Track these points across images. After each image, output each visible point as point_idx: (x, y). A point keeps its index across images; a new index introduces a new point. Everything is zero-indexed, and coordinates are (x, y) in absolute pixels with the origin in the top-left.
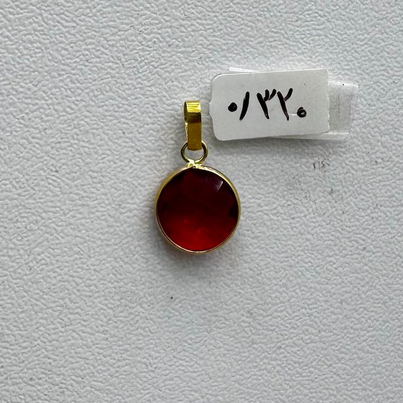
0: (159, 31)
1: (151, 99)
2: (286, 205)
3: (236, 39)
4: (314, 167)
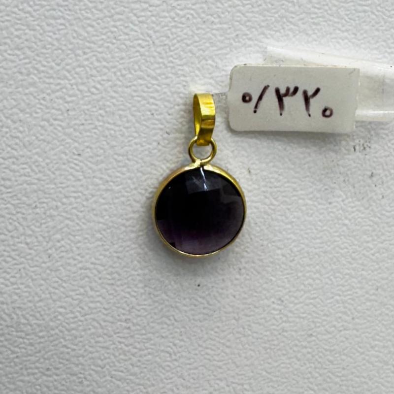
0: (194, 7)
1: (182, 78)
2: (323, 189)
3: (276, 15)
4: (355, 150)
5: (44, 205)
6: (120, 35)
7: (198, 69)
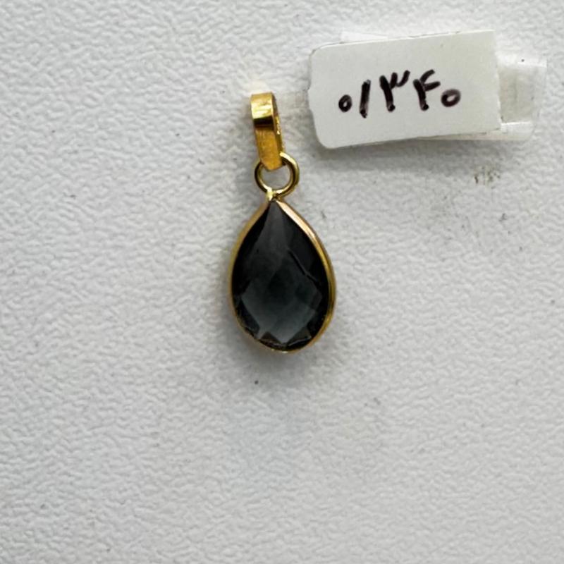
1: (219, 81)
2: (432, 239)
4: (477, 181)
5: (26, 270)
6: (125, 19)
7: (241, 66)
